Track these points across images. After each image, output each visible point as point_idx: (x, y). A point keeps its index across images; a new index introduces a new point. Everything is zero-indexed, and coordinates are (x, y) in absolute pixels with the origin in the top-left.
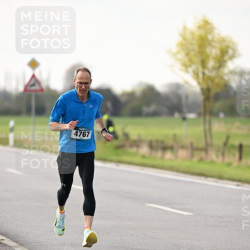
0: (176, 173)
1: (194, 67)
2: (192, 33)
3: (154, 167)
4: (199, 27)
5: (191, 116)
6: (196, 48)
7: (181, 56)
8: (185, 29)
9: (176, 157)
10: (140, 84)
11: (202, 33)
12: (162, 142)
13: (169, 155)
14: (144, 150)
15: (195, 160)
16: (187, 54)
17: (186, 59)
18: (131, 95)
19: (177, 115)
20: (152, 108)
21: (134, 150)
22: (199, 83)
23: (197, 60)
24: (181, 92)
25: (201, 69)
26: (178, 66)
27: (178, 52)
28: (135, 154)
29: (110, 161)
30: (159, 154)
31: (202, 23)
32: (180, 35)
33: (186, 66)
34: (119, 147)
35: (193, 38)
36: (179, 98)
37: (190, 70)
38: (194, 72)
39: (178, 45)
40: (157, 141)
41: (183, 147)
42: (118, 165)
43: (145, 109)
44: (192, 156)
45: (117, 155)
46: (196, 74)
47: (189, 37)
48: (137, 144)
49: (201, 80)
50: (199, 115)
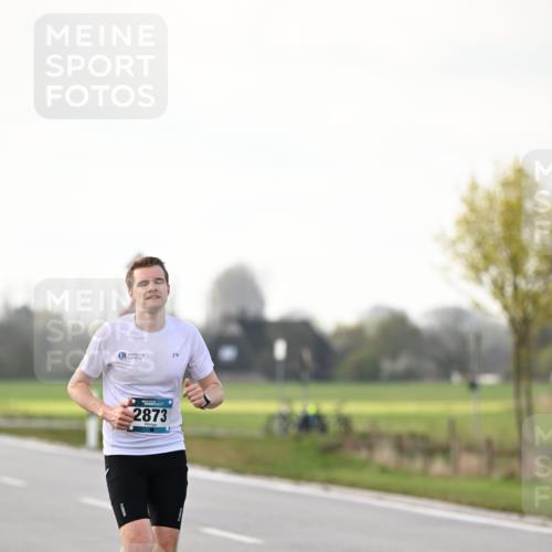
0: (454, 507)
1: (493, 271)
2: (491, 198)
3: (406, 492)
4: (506, 184)
5: (488, 380)
6: (498, 228)
7: (466, 246)
8: (474, 187)
9: (456, 471)
10: (377, 309)
11: (513, 195)
12: (424, 438)
13: (439, 466)
14: (385, 455)
15: (497, 475)
16: (479, 244)
17: (477, 255)
18: (355, 335)
19: (456, 378)
20: (403, 363)
21: (363, 455)
22: (506, 307)
23: (503, 255)
24: (467, 327)
25: (509, 276)
26: (459, 269)
27: (460, 239)
28: (364, 465)
29: (310, 480)
30: (418, 464)
31: (510, 174)
32: (464, 200)
33: (476, 270)
34: (329, 450)
35: (491, 207)
36: (462, 339)
37: (486, 278)
38: (495, 282)
39: (459, 223)
40: (413, 436)
41: (471, 448)
42: (327, 489)
43: (387, 366)
44: (491, 466)
45: (326, 466)
46: (499, 290)
47: (482, 203)
48: (369, 440)
49: (510, 301)
50: (506, 378)
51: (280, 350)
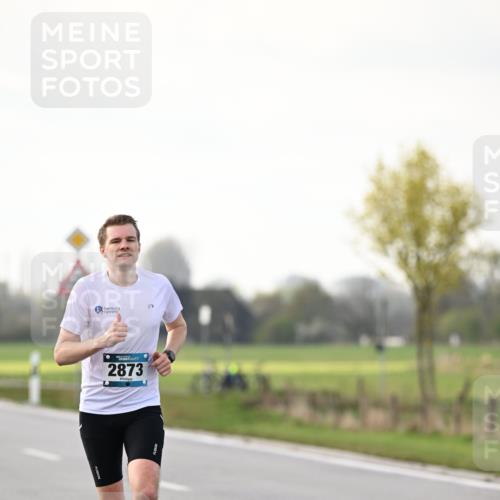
0: (362, 457)
1: (399, 244)
2: (396, 177)
4: (410, 165)
5: (394, 342)
6: (402, 205)
7: (374, 221)
8: (381, 168)
9: (364, 425)
10: (292, 278)
11: (416, 175)
12: (336, 395)
13: (349, 420)
14: (300, 410)
15: (402, 428)
16: (385, 220)
17: (384, 230)
18: (273, 302)
19: (365, 341)
20: (316, 327)
21: (279, 410)
22: (409, 277)
23: (407, 229)
24: (375, 295)
25: (412, 248)
26: (367, 242)
27: (368, 215)
28: (282, 419)
29: (233, 433)
30: (330, 418)
31: (413, 156)
32: (373, 180)
33: (383, 243)
34: (249, 406)
35: (396, 186)
36: (369, 306)
37: (393, 250)
38: (400, 253)
39: (367, 200)
40: (326, 393)
41: (378, 404)
42: (247, 441)
43: (302, 329)
44: (396, 420)
45: (247, 420)
46: (403, 261)
47: (388, 183)
48: (285, 397)
49: (413, 271)
50: (410, 340)
51: (205, 315)
